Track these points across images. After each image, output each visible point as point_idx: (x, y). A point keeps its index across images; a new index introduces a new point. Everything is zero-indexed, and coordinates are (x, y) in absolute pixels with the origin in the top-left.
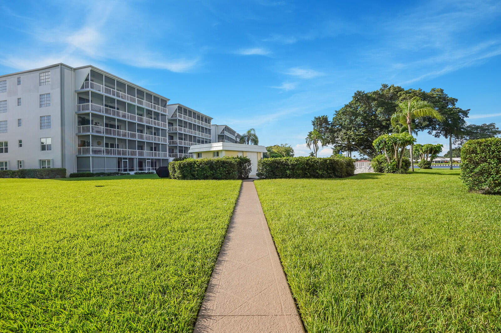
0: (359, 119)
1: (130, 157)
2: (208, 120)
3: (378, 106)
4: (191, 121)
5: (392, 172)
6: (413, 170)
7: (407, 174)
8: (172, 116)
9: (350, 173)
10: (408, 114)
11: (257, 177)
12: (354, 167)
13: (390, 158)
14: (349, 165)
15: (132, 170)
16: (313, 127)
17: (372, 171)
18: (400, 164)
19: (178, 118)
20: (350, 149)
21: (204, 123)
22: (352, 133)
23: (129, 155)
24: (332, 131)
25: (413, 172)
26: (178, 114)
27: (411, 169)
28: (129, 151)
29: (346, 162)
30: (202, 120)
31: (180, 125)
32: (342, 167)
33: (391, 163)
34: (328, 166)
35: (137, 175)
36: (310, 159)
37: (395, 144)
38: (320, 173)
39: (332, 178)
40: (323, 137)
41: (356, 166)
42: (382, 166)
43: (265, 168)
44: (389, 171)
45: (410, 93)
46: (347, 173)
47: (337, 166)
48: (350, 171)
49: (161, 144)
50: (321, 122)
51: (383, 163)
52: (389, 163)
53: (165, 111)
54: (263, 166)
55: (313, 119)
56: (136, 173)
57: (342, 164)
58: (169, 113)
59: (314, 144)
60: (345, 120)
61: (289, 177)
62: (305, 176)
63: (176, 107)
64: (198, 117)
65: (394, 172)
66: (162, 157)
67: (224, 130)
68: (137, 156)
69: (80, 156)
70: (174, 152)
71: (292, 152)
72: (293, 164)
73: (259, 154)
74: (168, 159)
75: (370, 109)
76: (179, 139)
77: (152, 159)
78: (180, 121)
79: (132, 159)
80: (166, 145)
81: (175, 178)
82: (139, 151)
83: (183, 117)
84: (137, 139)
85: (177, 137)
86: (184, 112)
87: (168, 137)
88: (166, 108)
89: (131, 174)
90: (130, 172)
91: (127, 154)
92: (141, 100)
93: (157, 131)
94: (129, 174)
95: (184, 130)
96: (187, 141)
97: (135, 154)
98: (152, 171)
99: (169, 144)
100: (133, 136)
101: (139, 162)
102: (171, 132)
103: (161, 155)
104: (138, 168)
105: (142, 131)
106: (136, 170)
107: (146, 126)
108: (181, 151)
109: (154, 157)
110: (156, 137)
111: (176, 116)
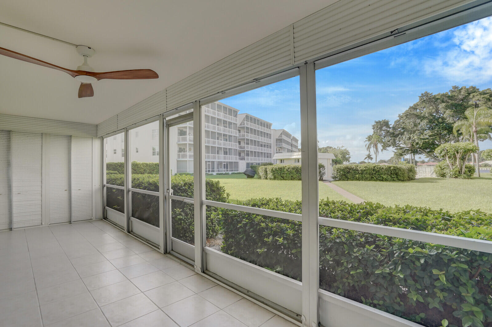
0: (424, 123)
1: (212, 160)
2: (268, 126)
3: (447, 107)
4: (256, 128)
5: (455, 178)
6: (480, 176)
7: (471, 179)
8: (241, 124)
9: (412, 177)
10: (474, 122)
11: (332, 179)
12: (415, 172)
13: (453, 165)
14: (411, 171)
15: (213, 171)
16: (373, 130)
17: (434, 176)
18: (463, 171)
19: (246, 126)
20: (414, 151)
21: (266, 128)
22: (416, 137)
24: (394, 135)
25: (480, 178)
26: (245, 122)
27: (476, 175)
28: (211, 156)
29: (408, 168)
30: (264, 126)
31: (248, 131)
32: (404, 173)
33: (454, 169)
34: (391, 172)
35: (218, 176)
36: (376, 166)
37: (458, 152)
38: (385, 177)
39: (395, 181)
40: (383, 140)
41: (417, 171)
42: (444, 172)
43: (339, 173)
44: (451, 177)
45: (486, 94)
46: (409, 177)
47: (400, 172)
48: (411, 176)
49: (234, 149)
50: (382, 125)
51: (445, 169)
52: (451, 169)
53: (236, 120)
54: (337, 171)
55: (374, 123)
56: (217, 174)
57: (404, 170)
58: (238, 121)
59: (374, 147)
60: (409, 123)
61: (358, 179)
62: (372, 179)
63: (244, 116)
64: (261, 124)
65: (456, 177)
67: (281, 134)
68: (217, 160)
69: (179, 160)
70: (241, 156)
71: (349, 155)
72: (362, 170)
73: (329, 160)
74: (238, 162)
75: (437, 111)
76: (246, 144)
77: (227, 162)
78: (247, 128)
79: (214, 162)
80: (237, 149)
81: (266, 178)
82: (218, 155)
83: (250, 125)
84: (217, 145)
85: (245, 142)
86: (250, 120)
87: (238, 143)
88: (237, 117)
89: (213, 174)
90: (212, 173)
91: (210, 158)
92: (219, 112)
93: (230, 138)
94: (212, 174)
95: (250, 136)
96: (252, 145)
97: (215, 158)
98: (228, 172)
99: (239, 149)
100: (214, 143)
101: (218, 164)
102: (240, 138)
103: (233, 158)
104: (217, 170)
105: (220, 139)
106: (215, 171)
107: (223, 134)
108: (248, 155)
109: (228, 161)
110: (229, 143)
111: (244, 124)
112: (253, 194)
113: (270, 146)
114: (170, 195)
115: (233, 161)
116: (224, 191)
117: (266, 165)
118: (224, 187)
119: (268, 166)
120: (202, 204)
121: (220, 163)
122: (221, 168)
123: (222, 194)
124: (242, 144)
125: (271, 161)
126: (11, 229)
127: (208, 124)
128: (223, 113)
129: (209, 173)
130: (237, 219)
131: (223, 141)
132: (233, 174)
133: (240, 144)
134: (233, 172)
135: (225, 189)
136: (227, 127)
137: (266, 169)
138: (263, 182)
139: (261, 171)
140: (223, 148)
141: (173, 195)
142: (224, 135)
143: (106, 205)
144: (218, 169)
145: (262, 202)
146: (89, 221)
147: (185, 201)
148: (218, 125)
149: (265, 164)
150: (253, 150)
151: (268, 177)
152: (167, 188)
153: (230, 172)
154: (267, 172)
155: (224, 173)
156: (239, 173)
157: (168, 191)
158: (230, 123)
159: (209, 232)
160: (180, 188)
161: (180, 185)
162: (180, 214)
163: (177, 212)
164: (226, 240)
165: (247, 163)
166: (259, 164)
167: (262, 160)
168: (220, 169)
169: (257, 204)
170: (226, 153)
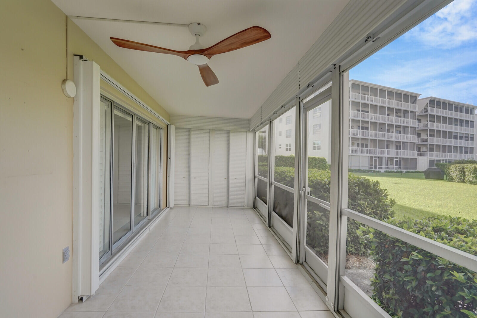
1: (380, 155)
2: (469, 110)
4: (446, 114)
8: (421, 112)
15: (381, 168)
19: (430, 112)
21: (464, 114)
23: (379, 154)
26: (429, 108)
28: (379, 150)
30: (461, 112)
31: (432, 120)
49: (410, 143)
53: (415, 108)
56: (386, 172)
58: (418, 109)
63: (428, 101)
64: (456, 109)
66: (410, 156)
68: (386, 155)
70: (421, 150)
74: (416, 159)
76: (430, 136)
77: (400, 158)
78: (432, 116)
79: (382, 158)
80: (415, 143)
81: (463, 182)
82: (388, 150)
83: (436, 111)
84: (386, 139)
85: (427, 134)
86: (437, 105)
87: (417, 135)
88: (416, 104)
89: (381, 172)
90: (379, 170)
91: (377, 153)
92: (391, 100)
93: (405, 129)
94: (379, 172)
95: (437, 126)
96: (440, 137)
97: (384, 153)
98: (401, 170)
99: (417, 142)
100: (383, 136)
101: (387, 161)
102: (420, 129)
103: (409, 154)
104: (386, 167)
105: (391, 131)
106: (384, 168)
107: (395, 125)
108: (432, 150)
109: (402, 156)
110: (404, 136)
111: (427, 111)
112: (438, 202)
113: (470, 137)
114: (307, 194)
115: (409, 157)
116: (386, 196)
117: (464, 164)
118: (386, 190)
119: (467, 164)
120: (340, 214)
121: (390, 159)
122: (392, 165)
123: (382, 199)
124: (423, 136)
125: (473, 158)
126: (189, 205)
127: (376, 115)
128: (396, 100)
129: (376, 170)
130: (401, 247)
131: (395, 133)
132: (408, 172)
133: (420, 137)
134: (408, 170)
135: (388, 194)
136: (401, 117)
137: (463, 168)
138: (456, 186)
139: (453, 171)
140: (395, 141)
141: (309, 196)
142: (397, 126)
143: (256, 195)
144: (387, 165)
145: (455, 226)
146: (242, 208)
147: (321, 205)
148: (388, 115)
149: (462, 162)
150: (441, 144)
151: (466, 179)
152: (303, 186)
153: (404, 171)
154: (464, 172)
155: (395, 170)
156: (418, 172)
157: (304, 189)
158: (406, 112)
159: (360, 248)
160: (323, 186)
161: (323, 182)
162: (321, 219)
163: (317, 216)
164: (380, 272)
165: (430, 161)
166: (450, 162)
167: (456, 156)
168: (390, 166)
169: (444, 228)
170: (398, 147)
